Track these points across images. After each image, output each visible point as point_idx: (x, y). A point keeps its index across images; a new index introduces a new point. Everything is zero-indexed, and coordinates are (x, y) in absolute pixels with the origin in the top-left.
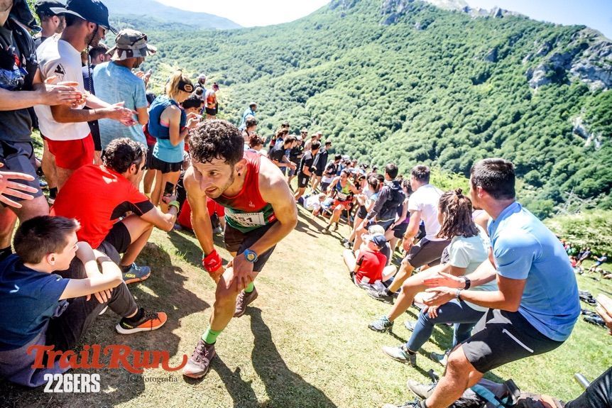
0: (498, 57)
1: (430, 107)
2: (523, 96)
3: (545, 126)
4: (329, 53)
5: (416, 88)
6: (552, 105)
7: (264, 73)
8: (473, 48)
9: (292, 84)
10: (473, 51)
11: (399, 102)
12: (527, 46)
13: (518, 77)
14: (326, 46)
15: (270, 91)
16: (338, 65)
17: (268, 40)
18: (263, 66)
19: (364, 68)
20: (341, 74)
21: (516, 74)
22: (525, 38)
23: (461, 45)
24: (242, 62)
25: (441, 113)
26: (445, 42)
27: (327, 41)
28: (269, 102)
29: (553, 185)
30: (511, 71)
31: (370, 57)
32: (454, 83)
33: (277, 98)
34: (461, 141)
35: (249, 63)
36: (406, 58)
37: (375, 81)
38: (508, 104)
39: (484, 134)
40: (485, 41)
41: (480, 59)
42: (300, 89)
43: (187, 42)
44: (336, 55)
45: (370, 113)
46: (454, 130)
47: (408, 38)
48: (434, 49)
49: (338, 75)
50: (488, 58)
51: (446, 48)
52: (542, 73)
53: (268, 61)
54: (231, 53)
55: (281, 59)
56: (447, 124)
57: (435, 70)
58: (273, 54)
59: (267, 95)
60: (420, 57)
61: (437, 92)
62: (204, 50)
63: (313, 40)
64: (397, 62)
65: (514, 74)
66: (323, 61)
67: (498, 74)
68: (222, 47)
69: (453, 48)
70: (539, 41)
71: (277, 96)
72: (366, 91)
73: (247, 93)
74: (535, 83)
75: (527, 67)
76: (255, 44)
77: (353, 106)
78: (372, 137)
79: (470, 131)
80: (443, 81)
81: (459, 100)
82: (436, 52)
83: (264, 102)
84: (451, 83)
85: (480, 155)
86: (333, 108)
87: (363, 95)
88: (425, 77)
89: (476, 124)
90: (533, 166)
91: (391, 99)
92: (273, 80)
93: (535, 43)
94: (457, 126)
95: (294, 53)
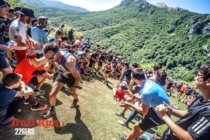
0: (178, 24)
1: (153, 40)
2: (186, 38)
3: (193, 49)
4: (119, 21)
5: (148, 34)
6: (196, 41)
7: (96, 27)
8: (169, 21)
9: (106, 31)
10: (168, 22)
11: (142, 39)
12: (188, 21)
13: (184, 31)
14: (118, 19)
15: (98, 33)
16: (121, 25)
17: (98, 16)
18: (96, 25)
19: (130, 27)
20: (123, 28)
21: (184, 30)
22: (187, 18)
23: (164, 20)
24: (89, 23)
25: (157, 43)
26: (159, 18)
27: (118, 17)
28: (98, 37)
29: (196, 69)
30: (182, 29)
31: (133, 23)
32: (162, 33)
33: (100, 36)
34: (163, 53)
35: (92, 24)
36: (145, 24)
37: (134, 31)
38: (180, 40)
39: (172, 51)
40: (173, 18)
41: (171, 25)
42: (108, 33)
43: (71, 16)
44: (121, 22)
45: (132, 42)
46: (161, 49)
47: (146, 17)
48: (155, 21)
49: (122, 29)
50: (174, 24)
51: (159, 21)
52: (193, 30)
53: (98, 23)
54: (85, 20)
55: (102, 23)
56: (158, 47)
57: (155, 28)
58: (100, 21)
59: (97, 35)
60: (150, 23)
61: (155, 35)
62: (76, 19)
63: (114, 17)
64: (142, 25)
65: (183, 30)
66: (116, 24)
67: (177, 30)
68: (83, 18)
69: (162, 21)
70: (192, 19)
71: (100, 35)
72: (131, 34)
73: (90, 34)
74: (190, 34)
75: (188, 28)
76: (94, 17)
77: (126, 39)
78: (132, 50)
79: (167, 49)
80: (158, 32)
81: (163, 39)
82: (155, 22)
83: (96, 37)
84: (161, 33)
85: (170, 58)
86: (119, 40)
87: (130, 36)
88: (151, 30)
89: (169, 47)
90: (189, 62)
91: (139, 37)
92: (99, 30)
93: (191, 19)
94: (162, 47)
95: (107, 21)
